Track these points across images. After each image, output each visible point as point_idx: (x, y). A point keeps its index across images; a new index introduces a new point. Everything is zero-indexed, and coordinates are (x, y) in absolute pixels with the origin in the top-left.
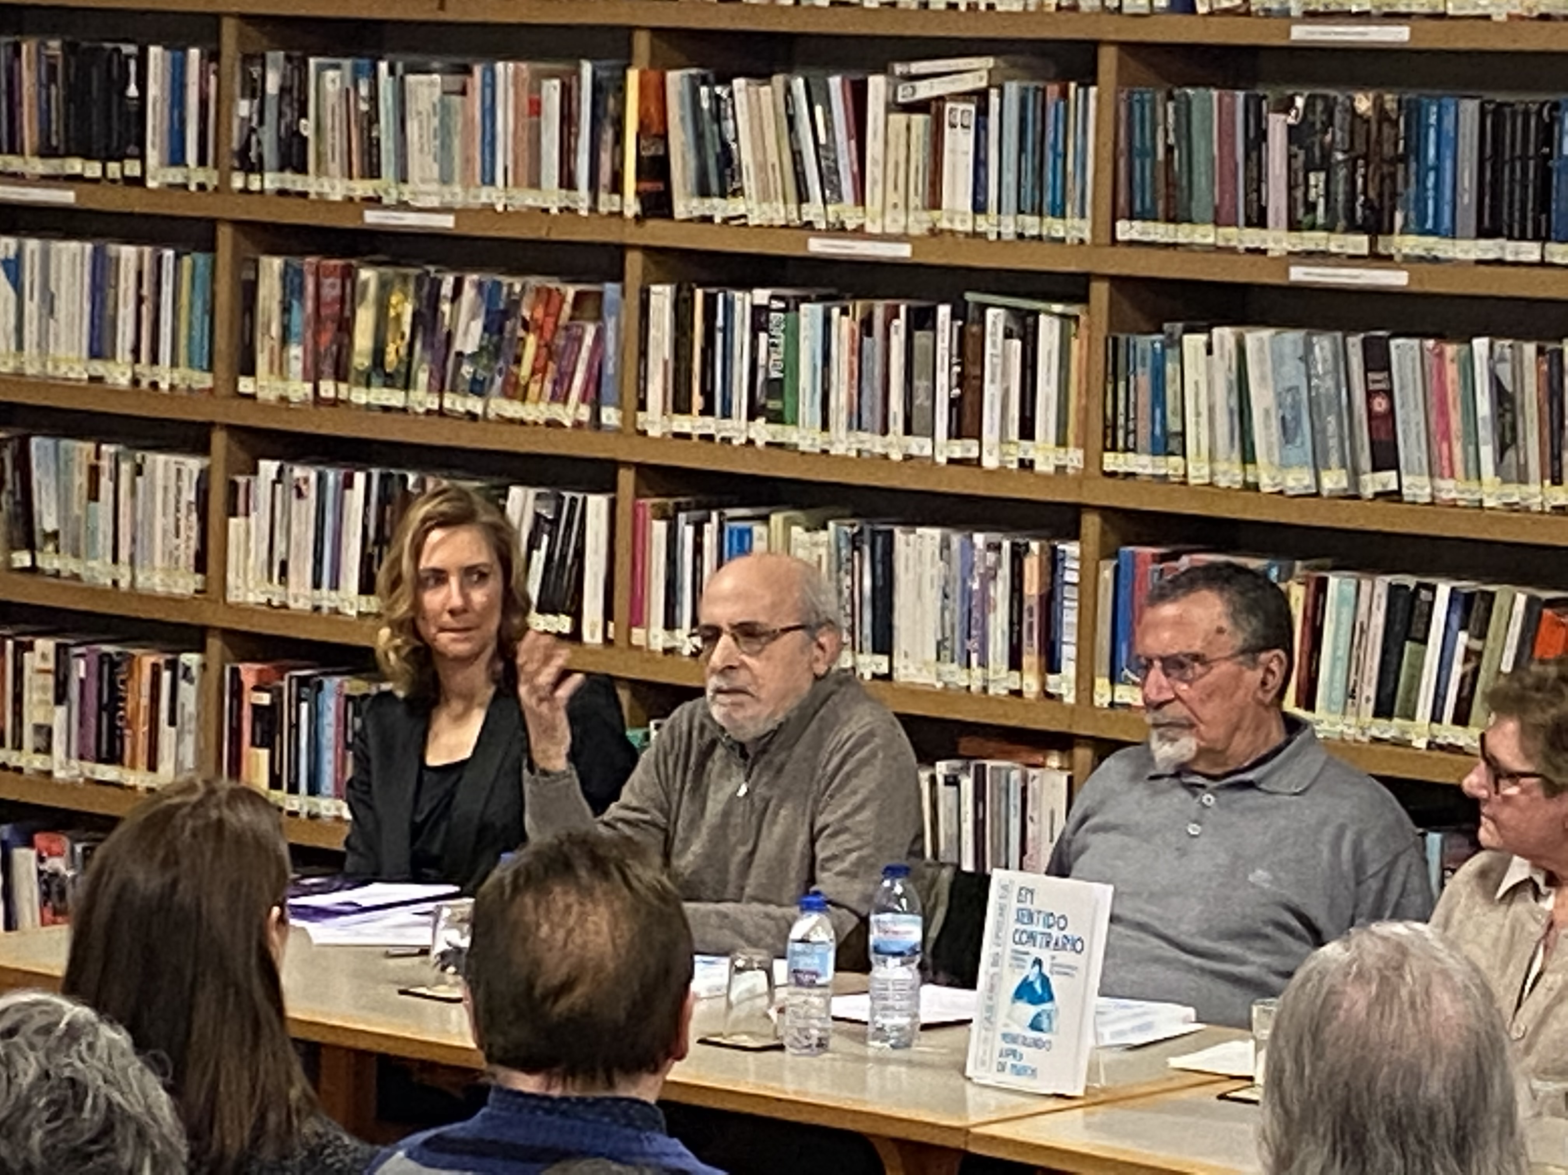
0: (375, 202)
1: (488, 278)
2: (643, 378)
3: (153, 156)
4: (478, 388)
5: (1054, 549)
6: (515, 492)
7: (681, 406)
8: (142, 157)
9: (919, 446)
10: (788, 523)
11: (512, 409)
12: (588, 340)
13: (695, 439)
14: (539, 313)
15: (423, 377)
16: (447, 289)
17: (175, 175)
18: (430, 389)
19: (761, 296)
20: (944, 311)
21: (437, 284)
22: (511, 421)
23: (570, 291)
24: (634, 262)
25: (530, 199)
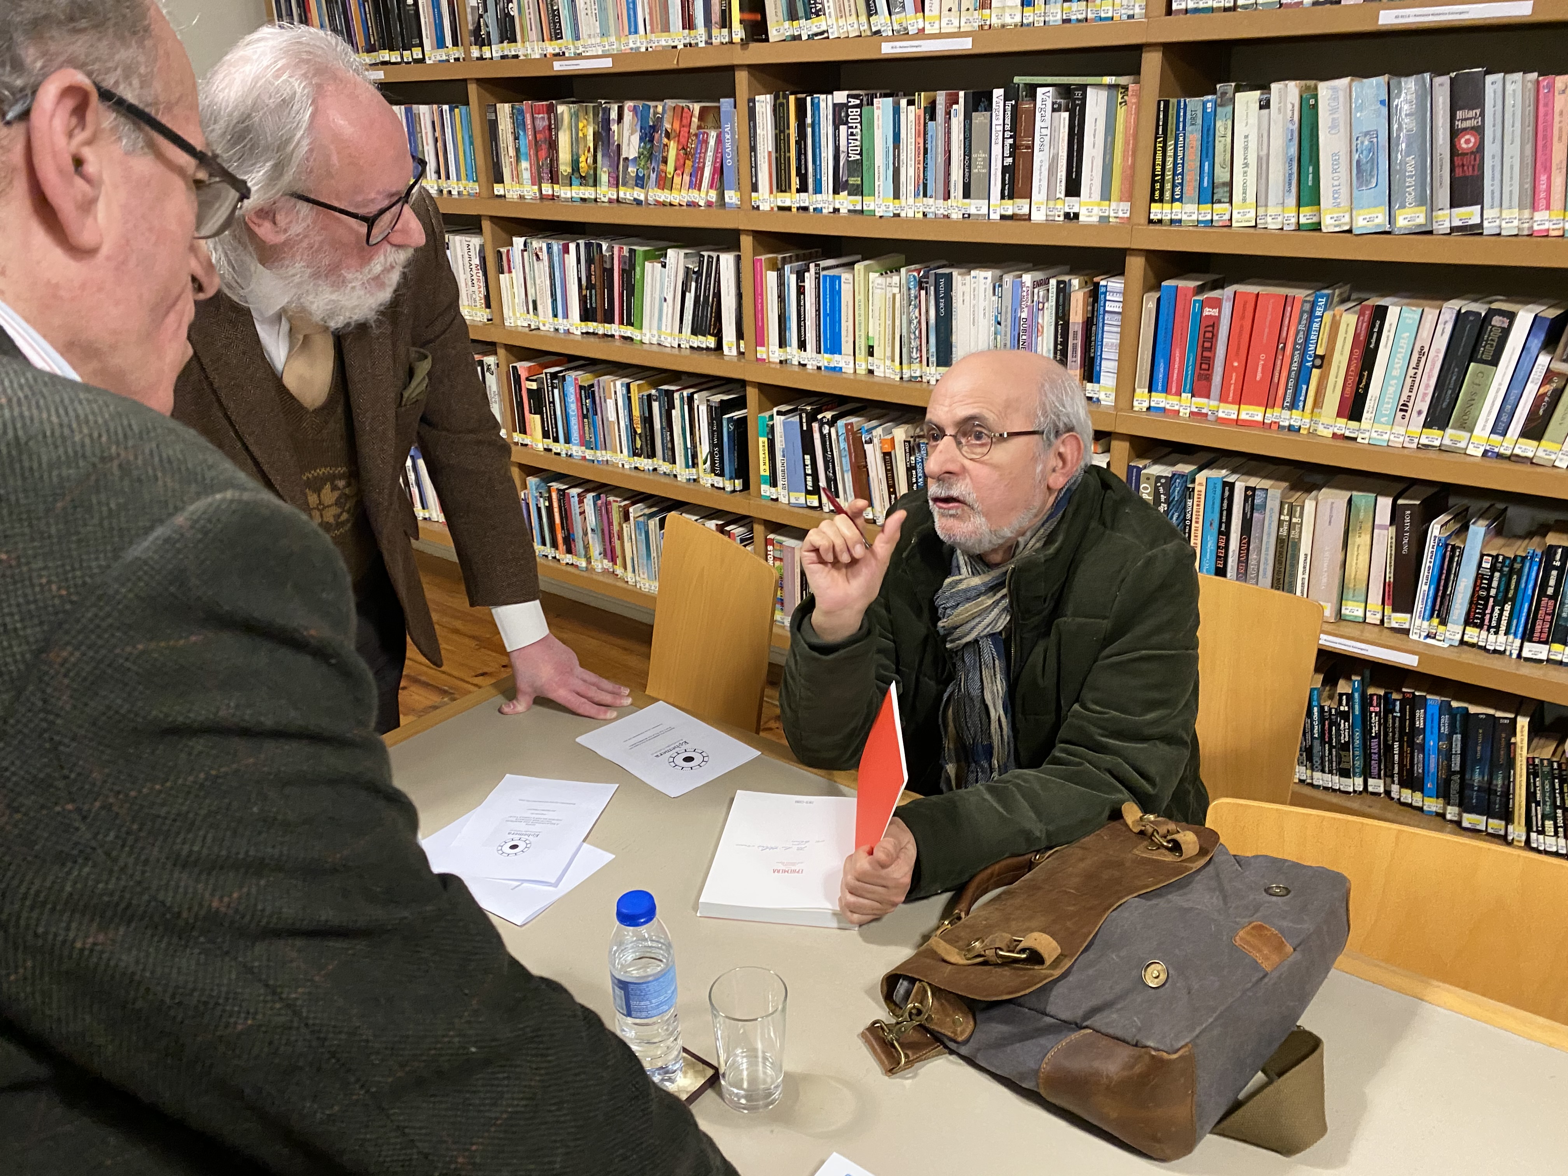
0: (560, 56)
1: (640, 104)
2: (754, 167)
3: (427, 43)
4: (640, 181)
5: (1097, 285)
6: (671, 252)
7: (782, 186)
8: (421, 45)
9: (976, 207)
10: (868, 270)
11: (663, 196)
12: (712, 142)
13: (794, 210)
14: (677, 126)
15: (604, 178)
16: (614, 115)
17: (441, 55)
18: (610, 184)
19: (840, 96)
20: (998, 93)
21: (607, 111)
22: (664, 204)
23: (696, 107)
24: (742, 78)
25: (663, 41)
